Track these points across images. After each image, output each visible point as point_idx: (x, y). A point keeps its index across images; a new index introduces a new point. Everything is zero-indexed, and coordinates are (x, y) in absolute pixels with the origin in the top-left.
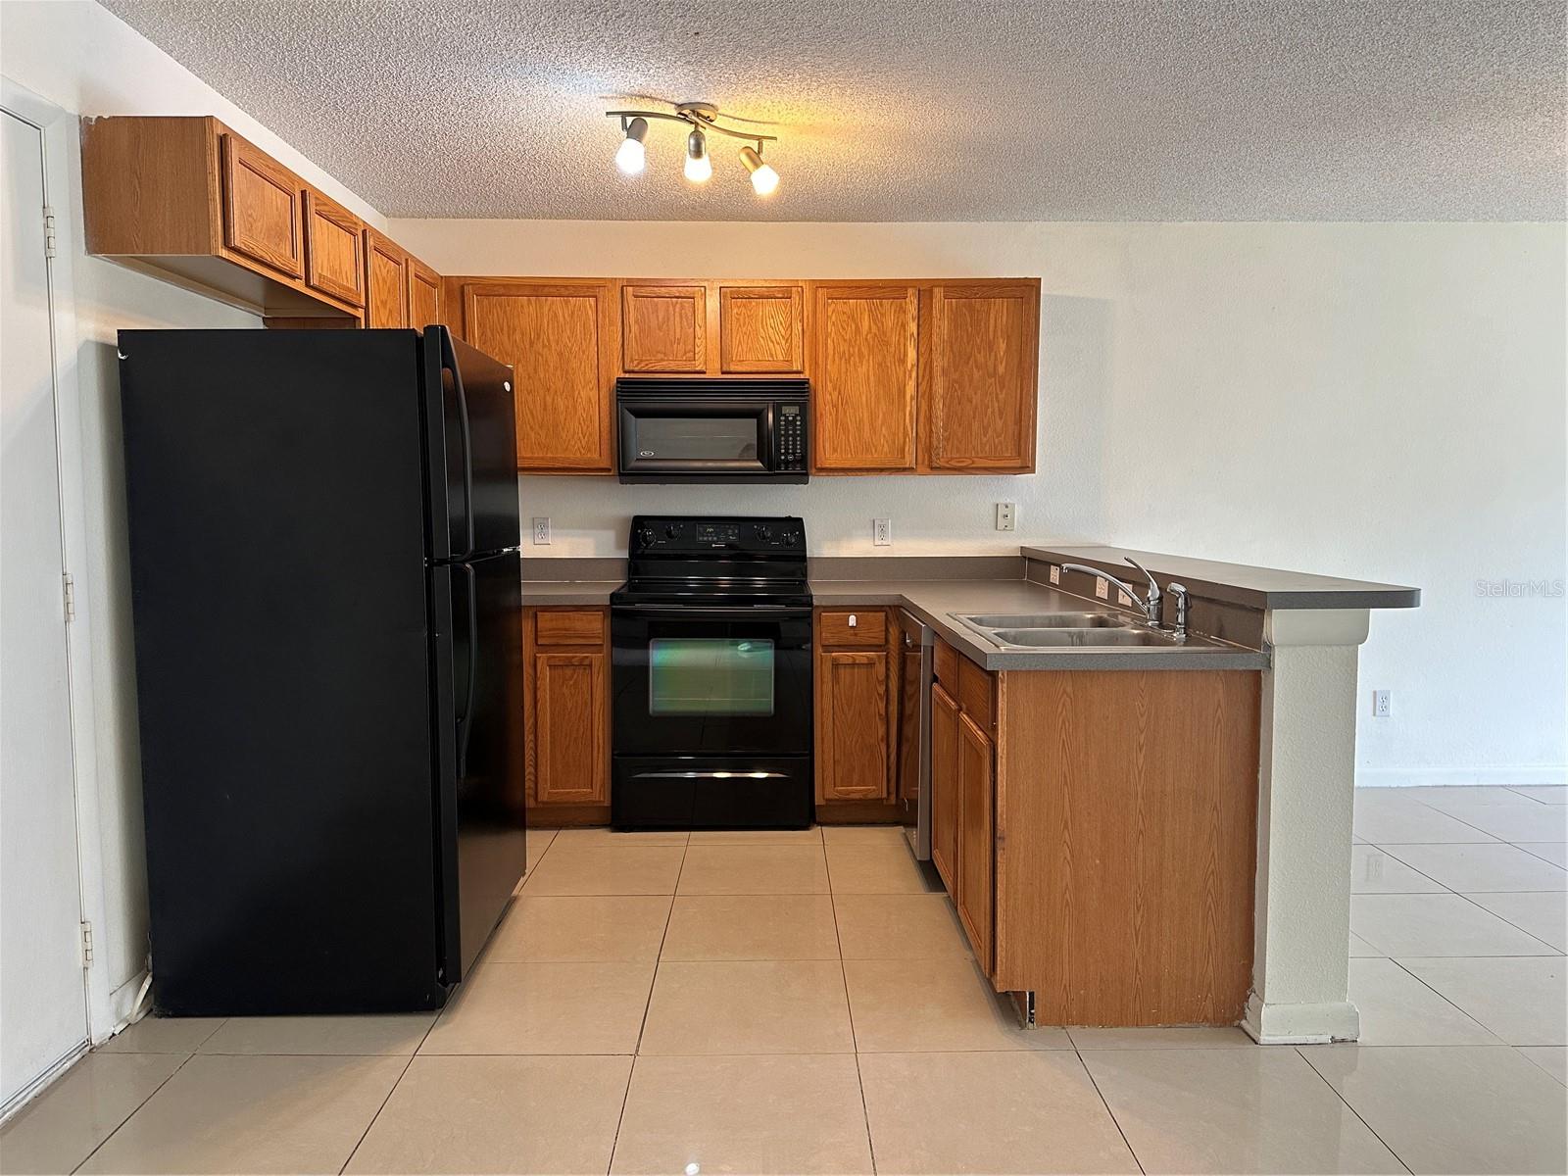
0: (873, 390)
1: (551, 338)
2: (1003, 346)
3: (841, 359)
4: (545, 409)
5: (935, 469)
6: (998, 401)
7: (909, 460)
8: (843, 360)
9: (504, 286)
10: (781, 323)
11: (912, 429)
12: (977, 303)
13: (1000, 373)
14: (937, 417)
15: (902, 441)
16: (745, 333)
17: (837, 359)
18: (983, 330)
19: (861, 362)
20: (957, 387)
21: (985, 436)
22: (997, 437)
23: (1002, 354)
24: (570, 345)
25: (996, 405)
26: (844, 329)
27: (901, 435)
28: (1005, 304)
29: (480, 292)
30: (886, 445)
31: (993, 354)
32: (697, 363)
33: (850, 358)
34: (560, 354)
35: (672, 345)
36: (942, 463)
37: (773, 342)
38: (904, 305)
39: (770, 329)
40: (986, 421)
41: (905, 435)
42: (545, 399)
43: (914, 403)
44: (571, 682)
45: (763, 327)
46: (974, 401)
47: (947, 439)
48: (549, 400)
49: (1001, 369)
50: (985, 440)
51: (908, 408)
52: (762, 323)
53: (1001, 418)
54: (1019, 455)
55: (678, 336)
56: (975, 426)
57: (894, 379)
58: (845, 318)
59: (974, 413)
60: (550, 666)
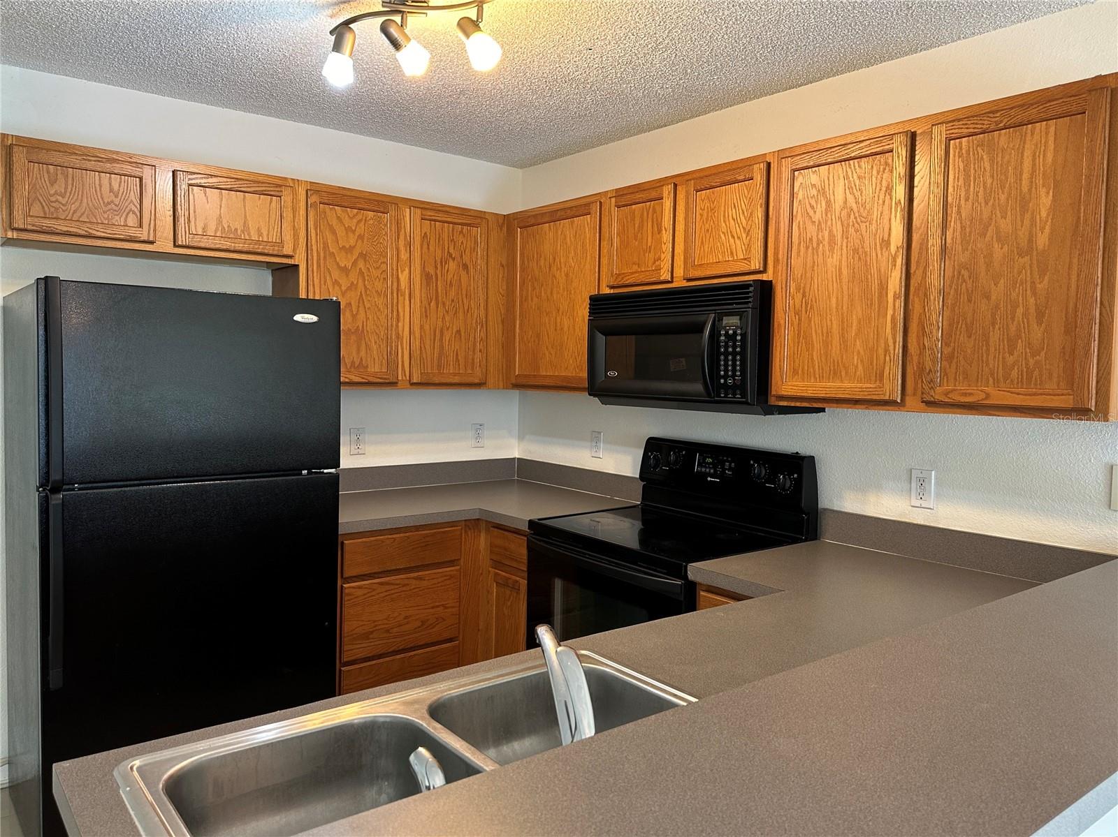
0: (845, 288)
1: (562, 261)
2: (1046, 200)
3: (807, 248)
4: (556, 330)
5: (932, 404)
6: (1034, 293)
7: (892, 388)
8: (810, 250)
9: (535, 216)
10: (743, 213)
11: (895, 343)
12: (1003, 138)
13: (1040, 247)
14: (931, 324)
15: (882, 361)
16: (708, 230)
17: (802, 249)
18: (1011, 179)
19: (832, 250)
20: (966, 277)
21: (1011, 353)
22: (1033, 356)
23: (1044, 214)
24: (573, 265)
25: (1032, 301)
26: (812, 207)
27: (881, 351)
28: (1052, 129)
29: (521, 225)
30: (860, 367)
31: (1028, 216)
32: (662, 271)
33: (818, 244)
34: (567, 275)
35: (644, 255)
36: (938, 395)
37: (733, 237)
38: (890, 161)
39: (732, 221)
40: (1013, 328)
41: (886, 351)
42: (556, 318)
43: (900, 303)
44: (509, 603)
45: (725, 221)
46: (993, 298)
47: (950, 358)
48: (559, 320)
49: (1042, 240)
50: (1010, 360)
51: (890, 312)
52: (724, 216)
53: (1040, 323)
54: (1071, 384)
55: (649, 244)
56: (995, 337)
57: (874, 271)
58: (814, 192)
59: (993, 315)
60: (497, 583)
